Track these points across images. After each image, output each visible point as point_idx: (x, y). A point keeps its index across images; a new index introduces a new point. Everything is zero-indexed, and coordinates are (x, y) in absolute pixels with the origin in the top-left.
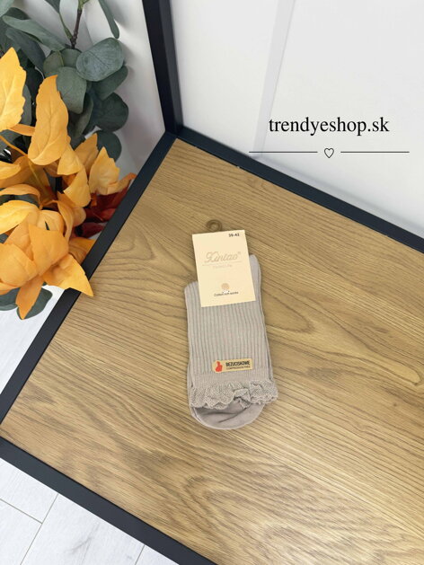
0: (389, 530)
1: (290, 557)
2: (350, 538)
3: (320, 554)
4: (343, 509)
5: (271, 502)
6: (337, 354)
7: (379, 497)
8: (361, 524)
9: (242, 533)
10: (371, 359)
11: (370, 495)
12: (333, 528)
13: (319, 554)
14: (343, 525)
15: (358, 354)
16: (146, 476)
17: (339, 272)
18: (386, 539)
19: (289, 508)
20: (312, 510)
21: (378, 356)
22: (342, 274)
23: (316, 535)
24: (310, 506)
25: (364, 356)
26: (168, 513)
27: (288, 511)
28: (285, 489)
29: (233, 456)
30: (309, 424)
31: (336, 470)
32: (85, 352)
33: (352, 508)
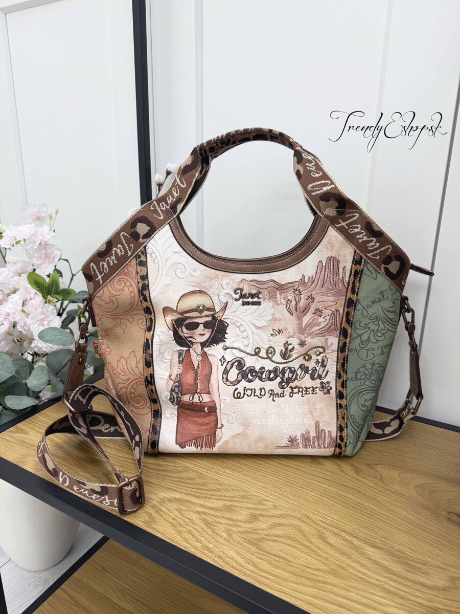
0: (263, 502)
1: (178, 514)
2: (230, 506)
3: (204, 513)
4: (226, 490)
8: (240, 498)
14: (226, 498)
16: (78, 468)
20: (202, 489)
23: (203, 503)
27: (182, 489)
29: (147, 461)
31: (224, 470)
33: (234, 490)
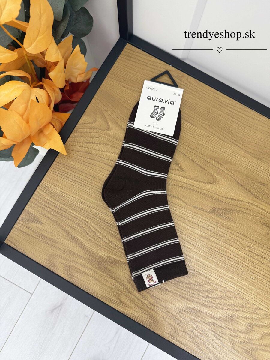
0: (258, 311)
1: (194, 326)
2: (232, 315)
5: (183, 292)
6: (232, 199)
7: (253, 291)
8: (240, 307)
9: (164, 310)
10: (254, 203)
11: (248, 289)
12: (223, 309)
13: (212, 324)
14: (229, 307)
15: (246, 200)
16: (103, 272)
17: (237, 144)
18: (255, 316)
19: (195, 296)
20: (209, 297)
21: (259, 201)
22: (239, 145)
23: (211, 313)
24: (209, 295)
25: (249, 201)
26: (117, 296)
28: (193, 284)
30: (211, 244)
31: (227, 274)
32: (64, 191)
